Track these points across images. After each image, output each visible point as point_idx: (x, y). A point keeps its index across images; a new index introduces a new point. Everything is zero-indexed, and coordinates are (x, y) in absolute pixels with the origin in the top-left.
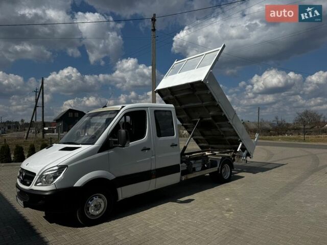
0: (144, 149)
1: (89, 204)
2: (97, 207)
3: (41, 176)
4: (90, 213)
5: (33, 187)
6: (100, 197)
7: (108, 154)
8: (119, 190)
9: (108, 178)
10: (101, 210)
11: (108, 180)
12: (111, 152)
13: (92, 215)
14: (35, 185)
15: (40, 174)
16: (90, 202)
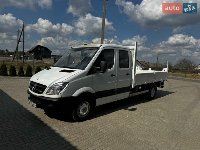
0: (112, 75)
1: (80, 108)
2: (84, 110)
3: (51, 88)
4: (80, 114)
5: (44, 95)
6: (86, 104)
7: (93, 77)
8: (97, 100)
9: (92, 92)
10: (86, 112)
11: (91, 93)
12: (94, 75)
13: (81, 115)
14: (46, 93)
15: (50, 87)
16: (80, 107)
